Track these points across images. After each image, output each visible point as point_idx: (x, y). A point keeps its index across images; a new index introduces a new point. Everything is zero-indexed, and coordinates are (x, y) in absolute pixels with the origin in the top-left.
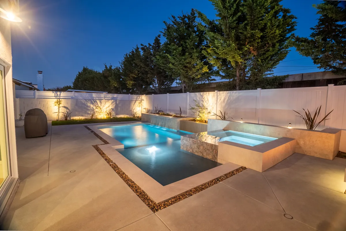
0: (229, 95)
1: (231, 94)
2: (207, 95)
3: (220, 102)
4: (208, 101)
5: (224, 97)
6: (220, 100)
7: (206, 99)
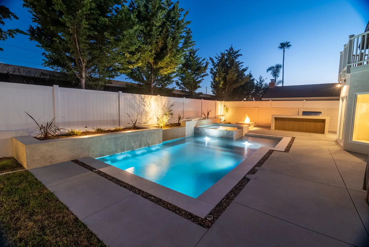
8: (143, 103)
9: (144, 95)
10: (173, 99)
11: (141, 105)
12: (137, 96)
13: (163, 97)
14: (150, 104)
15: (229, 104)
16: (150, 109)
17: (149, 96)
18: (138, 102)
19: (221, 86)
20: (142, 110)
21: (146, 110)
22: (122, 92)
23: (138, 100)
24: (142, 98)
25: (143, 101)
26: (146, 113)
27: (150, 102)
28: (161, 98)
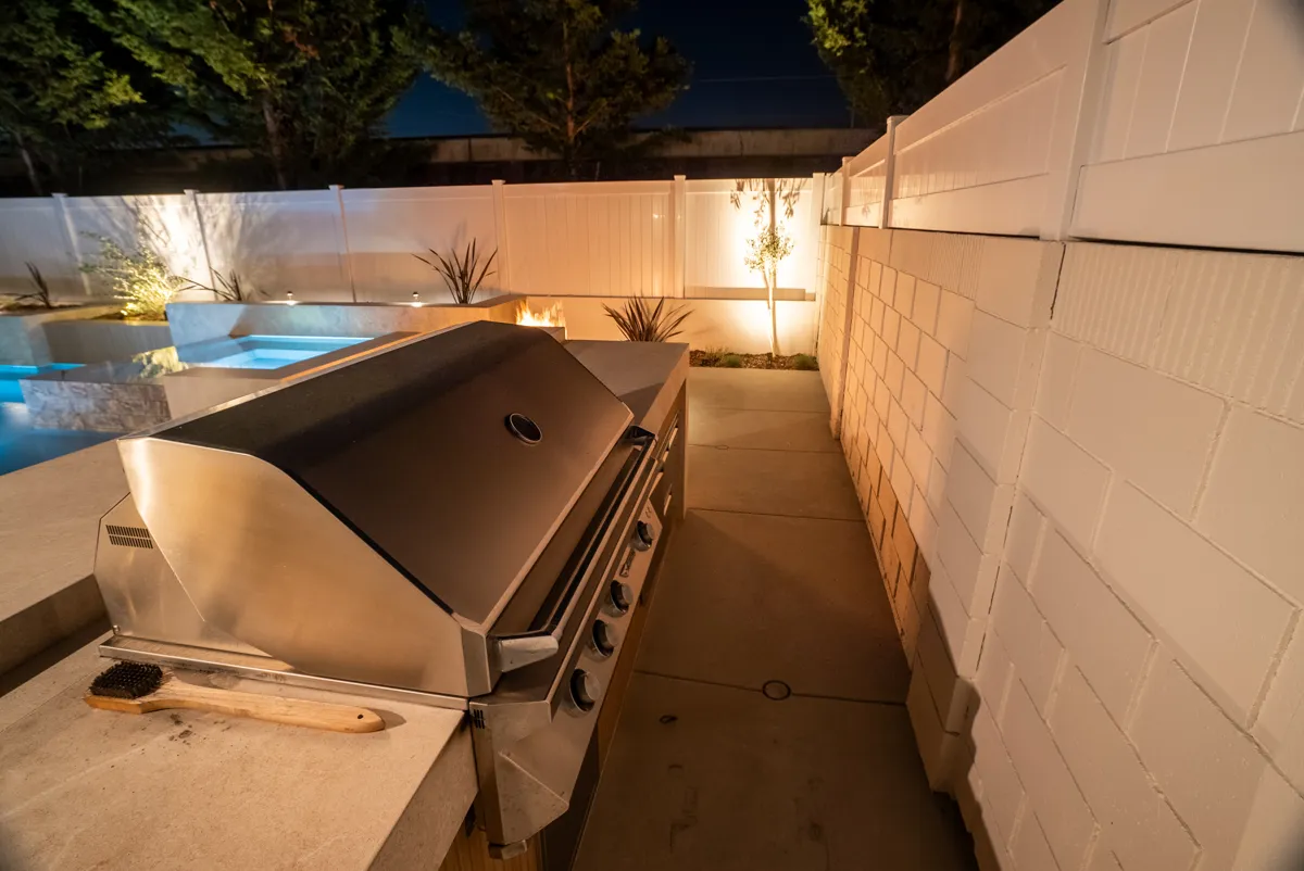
0: (243, 209)
1: (250, 204)
2: (157, 206)
3: (216, 236)
4: (168, 234)
5: (227, 213)
6: (215, 225)
7: (157, 227)
9: (133, 197)
11: (131, 233)
12: (110, 202)
14: (165, 228)
16: (171, 246)
17: (151, 200)
18: (120, 225)
21: (157, 253)
22: (62, 193)
23: (119, 218)
24: (127, 208)
25: (138, 220)
27: (161, 221)
28: (205, 200)
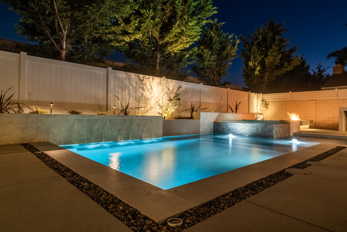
1: (180, 84)
2: (151, 80)
4: (152, 90)
5: (173, 86)
7: (149, 87)
8: (142, 86)
9: (143, 75)
10: (184, 84)
11: (138, 88)
12: (133, 75)
13: (169, 80)
14: (151, 87)
15: (269, 97)
16: (152, 95)
17: (149, 78)
18: (134, 84)
19: (257, 73)
20: (140, 95)
21: (146, 96)
22: (111, 68)
23: (134, 81)
24: (139, 79)
25: (142, 83)
26: (145, 100)
27: (150, 85)
28: (167, 81)
